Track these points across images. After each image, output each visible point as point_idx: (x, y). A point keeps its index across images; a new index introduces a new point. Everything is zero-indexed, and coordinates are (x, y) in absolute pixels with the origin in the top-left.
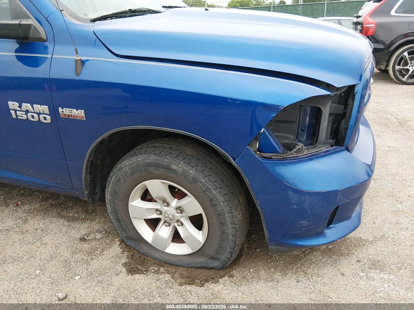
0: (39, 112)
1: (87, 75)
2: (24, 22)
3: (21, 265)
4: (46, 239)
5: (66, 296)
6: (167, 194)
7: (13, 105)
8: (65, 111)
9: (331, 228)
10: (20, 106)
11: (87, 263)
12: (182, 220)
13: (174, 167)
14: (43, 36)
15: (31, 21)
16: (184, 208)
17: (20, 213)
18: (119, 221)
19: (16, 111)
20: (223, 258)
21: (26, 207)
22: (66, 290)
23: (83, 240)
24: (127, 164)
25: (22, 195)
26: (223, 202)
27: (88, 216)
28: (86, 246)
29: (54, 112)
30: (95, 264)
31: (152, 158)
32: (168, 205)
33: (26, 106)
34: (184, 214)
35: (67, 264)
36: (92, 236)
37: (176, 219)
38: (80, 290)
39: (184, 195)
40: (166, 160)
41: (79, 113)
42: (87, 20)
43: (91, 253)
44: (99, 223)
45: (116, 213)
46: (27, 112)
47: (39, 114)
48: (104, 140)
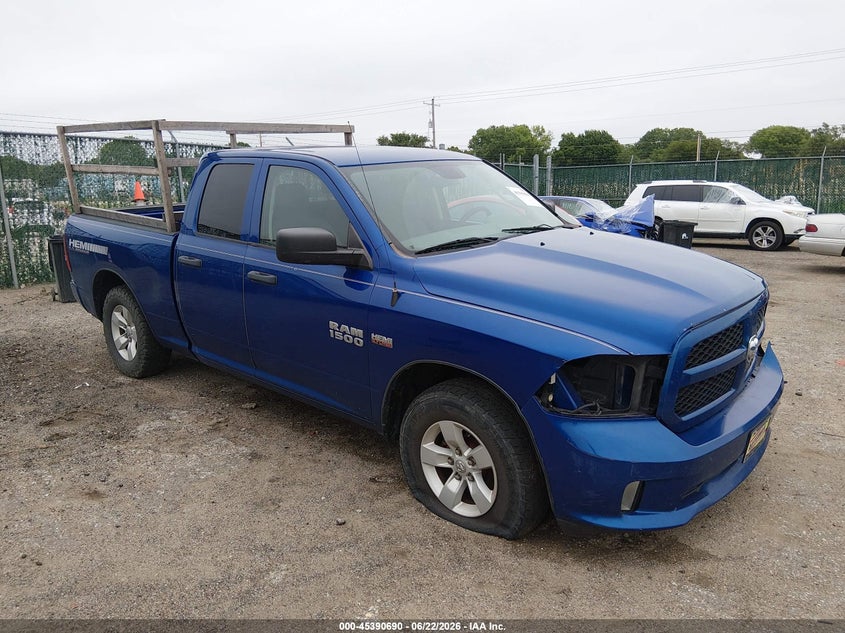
0: (353, 335)
1: (400, 307)
2: (358, 251)
3: (309, 490)
4: (337, 472)
5: (344, 523)
6: (459, 440)
7: (333, 325)
8: (376, 337)
9: (636, 514)
10: (339, 328)
11: (372, 501)
12: (474, 474)
13: (468, 408)
14: (371, 265)
15: (363, 251)
16: (476, 459)
17: (316, 443)
18: (409, 464)
19: (334, 331)
20: (513, 526)
21: (323, 438)
22: (346, 518)
23: (373, 480)
24: (425, 400)
25: (321, 424)
26: (514, 455)
27: (384, 459)
28: (374, 486)
29: (367, 337)
30: (379, 504)
31: (448, 396)
32: (461, 454)
33: (345, 328)
34: (475, 467)
35: (352, 499)
36: (383, 479)
37: (467, 472)
38: (359, 522)
39: (478, 444)
40: (461, 401)
41: (387, 341)
42: (412, 252)
43: (377, 494)
44: (394, 468)
45: (408, 454)
46: (344, 333)
47: (354, 337)
48: (405, 371)
